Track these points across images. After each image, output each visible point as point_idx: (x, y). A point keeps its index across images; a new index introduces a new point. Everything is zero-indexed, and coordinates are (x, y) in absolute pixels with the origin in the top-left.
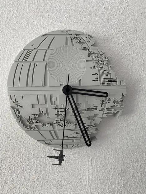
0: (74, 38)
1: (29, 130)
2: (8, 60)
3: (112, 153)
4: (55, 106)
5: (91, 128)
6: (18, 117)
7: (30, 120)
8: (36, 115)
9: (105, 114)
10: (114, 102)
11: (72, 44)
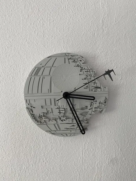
0: (70, 59)
1: (40, 124)
2: (23, 74)
3: (99, 140)
4: (58, 106)
5: (83, 122)
6: (32, 114)
7: (40, 117)
8: (45, 113)
9: (94, 111)
10: (100, 103)
11: (69, 63)
